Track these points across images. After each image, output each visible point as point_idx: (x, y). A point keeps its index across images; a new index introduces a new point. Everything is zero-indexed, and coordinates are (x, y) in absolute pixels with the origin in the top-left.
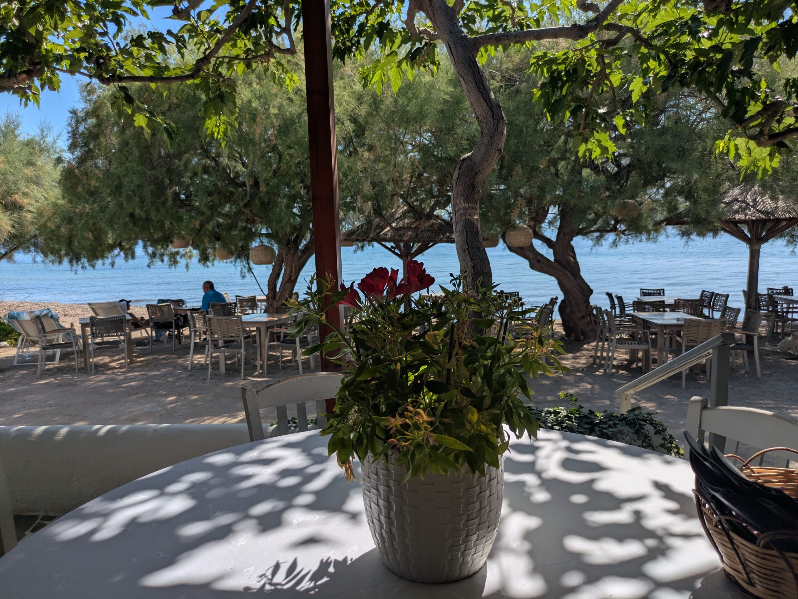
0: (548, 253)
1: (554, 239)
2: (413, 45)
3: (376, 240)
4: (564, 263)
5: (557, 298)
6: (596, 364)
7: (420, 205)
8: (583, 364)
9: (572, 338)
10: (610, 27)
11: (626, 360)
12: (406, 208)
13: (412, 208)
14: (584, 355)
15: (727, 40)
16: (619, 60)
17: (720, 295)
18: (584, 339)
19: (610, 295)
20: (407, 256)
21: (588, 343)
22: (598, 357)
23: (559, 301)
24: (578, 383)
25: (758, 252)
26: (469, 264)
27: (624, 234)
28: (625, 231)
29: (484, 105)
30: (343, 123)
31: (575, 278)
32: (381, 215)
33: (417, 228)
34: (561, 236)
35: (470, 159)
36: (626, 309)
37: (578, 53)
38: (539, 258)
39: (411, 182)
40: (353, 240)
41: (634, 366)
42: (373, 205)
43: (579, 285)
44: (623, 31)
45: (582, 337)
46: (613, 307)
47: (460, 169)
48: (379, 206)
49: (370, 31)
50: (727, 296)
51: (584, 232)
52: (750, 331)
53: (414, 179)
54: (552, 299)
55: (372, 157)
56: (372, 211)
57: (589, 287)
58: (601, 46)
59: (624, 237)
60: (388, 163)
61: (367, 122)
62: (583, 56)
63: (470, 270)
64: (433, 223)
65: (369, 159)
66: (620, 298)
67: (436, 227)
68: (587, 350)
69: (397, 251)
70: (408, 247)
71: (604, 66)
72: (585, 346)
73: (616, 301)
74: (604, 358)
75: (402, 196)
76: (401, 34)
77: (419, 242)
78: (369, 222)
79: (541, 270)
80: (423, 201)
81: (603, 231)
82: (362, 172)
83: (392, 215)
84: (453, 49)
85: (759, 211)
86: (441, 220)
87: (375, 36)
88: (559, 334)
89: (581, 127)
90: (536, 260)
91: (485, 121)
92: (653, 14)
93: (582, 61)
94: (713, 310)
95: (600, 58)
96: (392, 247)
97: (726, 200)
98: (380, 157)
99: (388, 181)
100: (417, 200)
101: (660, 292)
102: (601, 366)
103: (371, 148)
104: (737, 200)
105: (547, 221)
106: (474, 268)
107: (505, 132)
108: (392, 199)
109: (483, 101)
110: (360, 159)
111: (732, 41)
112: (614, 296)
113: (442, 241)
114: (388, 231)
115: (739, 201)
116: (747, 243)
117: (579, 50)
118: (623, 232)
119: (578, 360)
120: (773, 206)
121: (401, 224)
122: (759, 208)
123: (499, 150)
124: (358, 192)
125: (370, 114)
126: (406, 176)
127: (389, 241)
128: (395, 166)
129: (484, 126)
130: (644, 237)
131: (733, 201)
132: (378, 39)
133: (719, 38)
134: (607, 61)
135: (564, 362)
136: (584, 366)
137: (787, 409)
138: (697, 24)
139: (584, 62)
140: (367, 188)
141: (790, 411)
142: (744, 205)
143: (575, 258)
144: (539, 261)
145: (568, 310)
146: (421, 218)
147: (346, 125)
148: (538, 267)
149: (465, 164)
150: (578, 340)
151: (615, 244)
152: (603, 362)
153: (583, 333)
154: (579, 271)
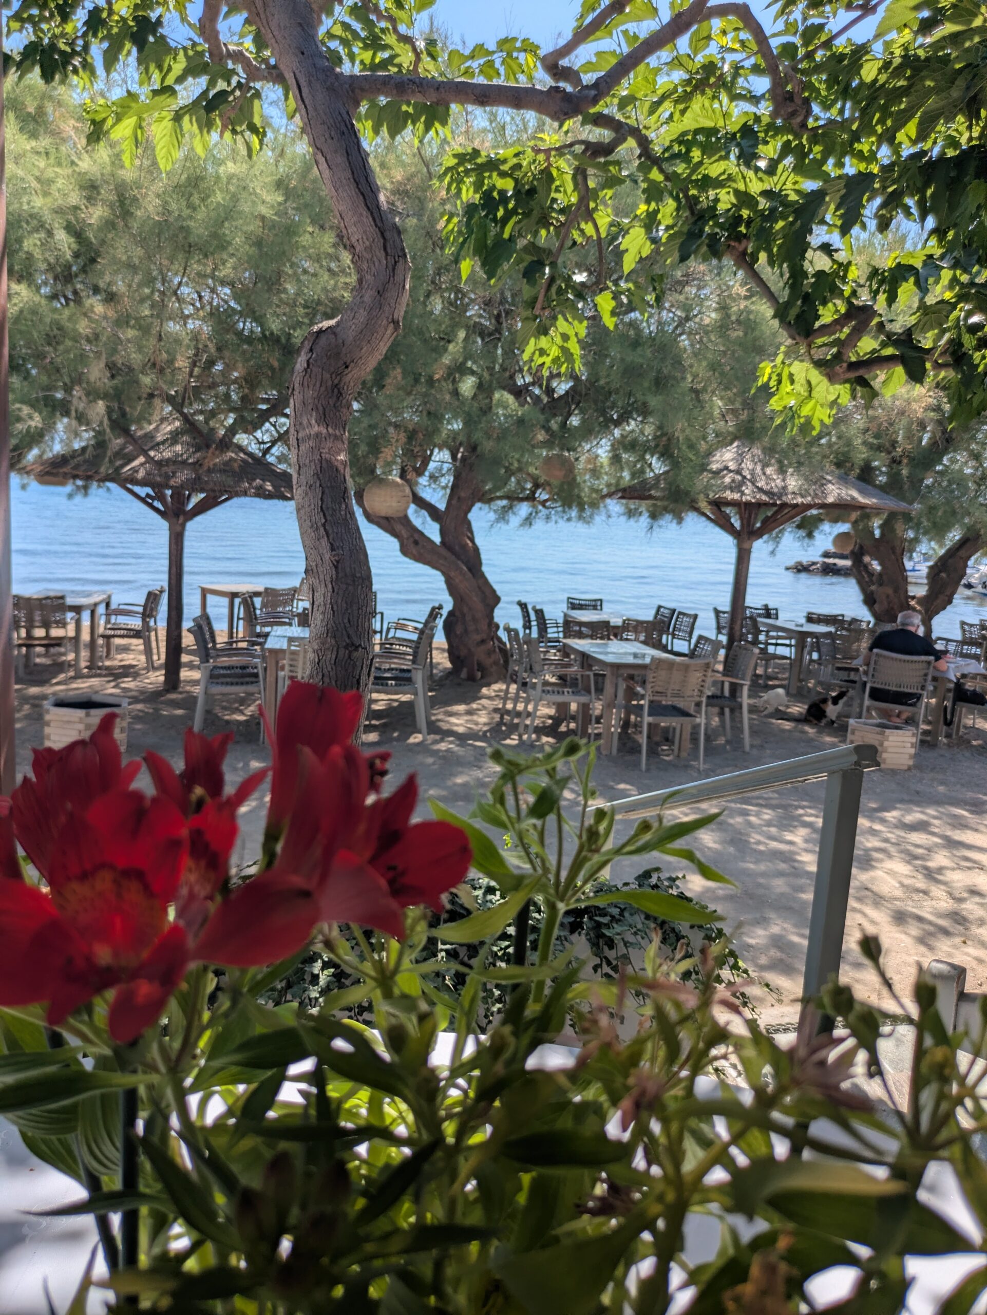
0: (433, 531)
1: (442, 506)
2: (212, 83)
3: (112, 480)
4: (457, 548)
5: (440, 607)
6: (505, 725)
7: (206, 422)
8: (485, 724)
9: (464, 675)
10: (600, 120)
11: (550, 717)
12: (177, 424)
13: (190, 425)
14: (484, 708)
15: (789, 185)
16: (610, 187)
17: (684, 614)
18: (482, 677)
19: (523, 606)
20: (177, 515)
21: (488, 685)
22: (508, 712)
23: (445, 612)
24: (480, 761)
25: (749, 552)
26: (327, 556)
27: (544, 506)
28: (546, 501)
29: (368, 220)
30: (50, 233)
31: (474, 576)
32: (126, 432)
33: (197, 464)
34: (454, 502)
35: (335, 334)
36: (549, 630)
37: (541, 157)
38: (416, 536)
39: (191, 375)
40: (65, 475)
41: (563, 728)
42: (110, 411)
43: (479, 588)
44: (623, 131)
45: (479, 674)
46: (527, 625)
47: (311, 350)
48: (124, 414)
49: (115, 30)
50: (695, 617)
51: (487, 499)
52: (737, 678)
53: (197, 371)
54: (433, 609)
55: (111, 313)
56: (106, 421)
57: (494, 591)
58: (584, 152)
59: (544, 512)
60: (145, 330)
61: (103, 242)
62: (550, 165)
63: (327, 570)
64: (231, 459)
65: (105, 317)
66: (540, 613)
67: (236, 465)
68: (489, 698)
69: (157, 504)
70: (180, 498)
71: (586, 195)
72: (484, 691)
73: (533, 616)
74: (519, 714)
75: (170, 400)
76: (186, 55)
77: (202, 490)
78: (100, 444)
79: (418, 558)
80: (213, 414)
81: (514, 498)
82: (89, 341)
83: (150, 436)
84: (305, 91)
85: (761, 490)
86: (245, 453)
87: (128, 45)
88: (440, 667)
89: (538, 305)
90: (411, 540)
91: (368, 256)
92: (682, 107)
93: (547, 176)
94: (673, 638)
95: (580, 174)
96: (148, 495)
97: (714, 467)
98: (128, 316)
99: (145, 366)
100: (201, 412)
101: (596, 605)
102: (513, 728)
103: (111, 298)
104: (726, 468)
105: (427, 473)
106: (336, 567)
107: (407, 287)
108: (150, 405)
109: (365, 212)
110: (85, 315)
111: (797, 187)
112: (530, 608)
113: (245, 493)
114: (142, 464)
115: (731, 471)
116: (735, 538)
117: (545, 151)
118: (543, 503)
119: (475, 718)
120: (779, 482)
121: (167, 454)
122: (759, 485)
123: (396, 323)
124: (78, 379)
125: (109, 225)
126: (182, 362)
127: (143, 483)
128: (160, 339)
129: (365, 266)
130: (574, 513)
131: (722, 470)
132: (134, 51)
133: (776, 178)
134: (591, 184)
135: (453, 720)
136: (485, 728)
137: (797, 807)
138: (751, 143)
139: (551, 179)
140: (96, 372)
141: (801, 811)
142: (739, 478)
143: (472, 540)
144: (416, 543)
145: (459, 630)
146: (208, 446)
147: (57, 237)
148: (414, 552)
149: (323, 340)
150: (471, 678)
151: (528, 521)
152: (516, 721)
153: (481, 668)
154: (480, 563)
